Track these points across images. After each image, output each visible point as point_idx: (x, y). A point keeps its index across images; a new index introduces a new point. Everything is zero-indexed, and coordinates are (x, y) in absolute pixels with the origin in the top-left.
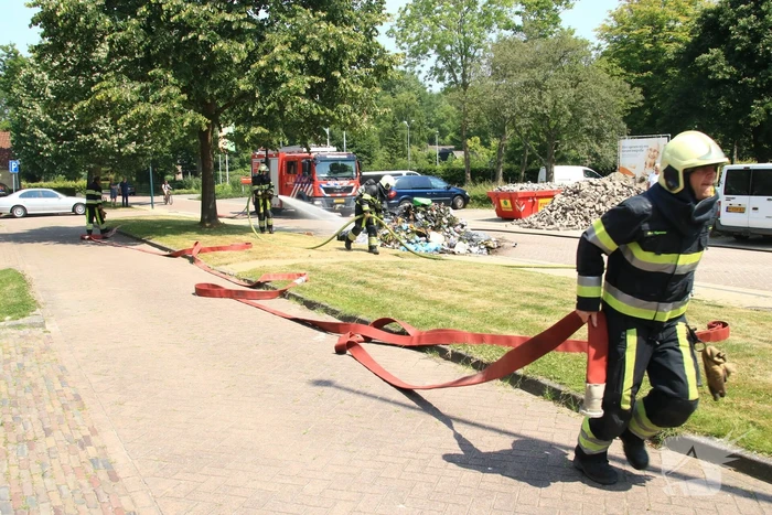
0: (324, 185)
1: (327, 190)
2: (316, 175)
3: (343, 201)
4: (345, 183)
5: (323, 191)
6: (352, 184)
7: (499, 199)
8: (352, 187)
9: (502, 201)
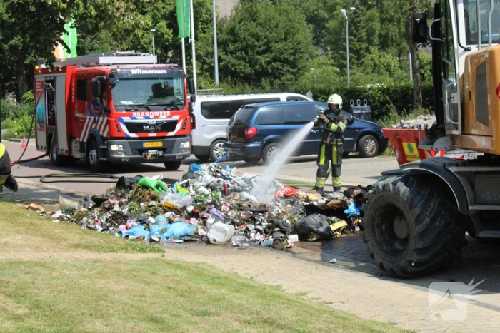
0: (127, 119)
1: (132, 127)
2: (113, 102)
3: (160, 144)
4: (164, 116)
5: (125, 129)
6: (176, 117)
7: (400, 141)
8: (175, 123)
9: (405, 145)
